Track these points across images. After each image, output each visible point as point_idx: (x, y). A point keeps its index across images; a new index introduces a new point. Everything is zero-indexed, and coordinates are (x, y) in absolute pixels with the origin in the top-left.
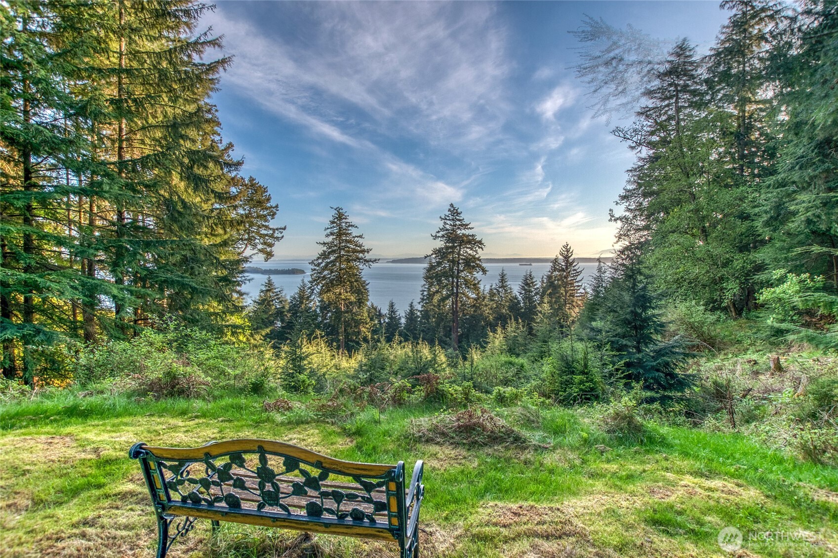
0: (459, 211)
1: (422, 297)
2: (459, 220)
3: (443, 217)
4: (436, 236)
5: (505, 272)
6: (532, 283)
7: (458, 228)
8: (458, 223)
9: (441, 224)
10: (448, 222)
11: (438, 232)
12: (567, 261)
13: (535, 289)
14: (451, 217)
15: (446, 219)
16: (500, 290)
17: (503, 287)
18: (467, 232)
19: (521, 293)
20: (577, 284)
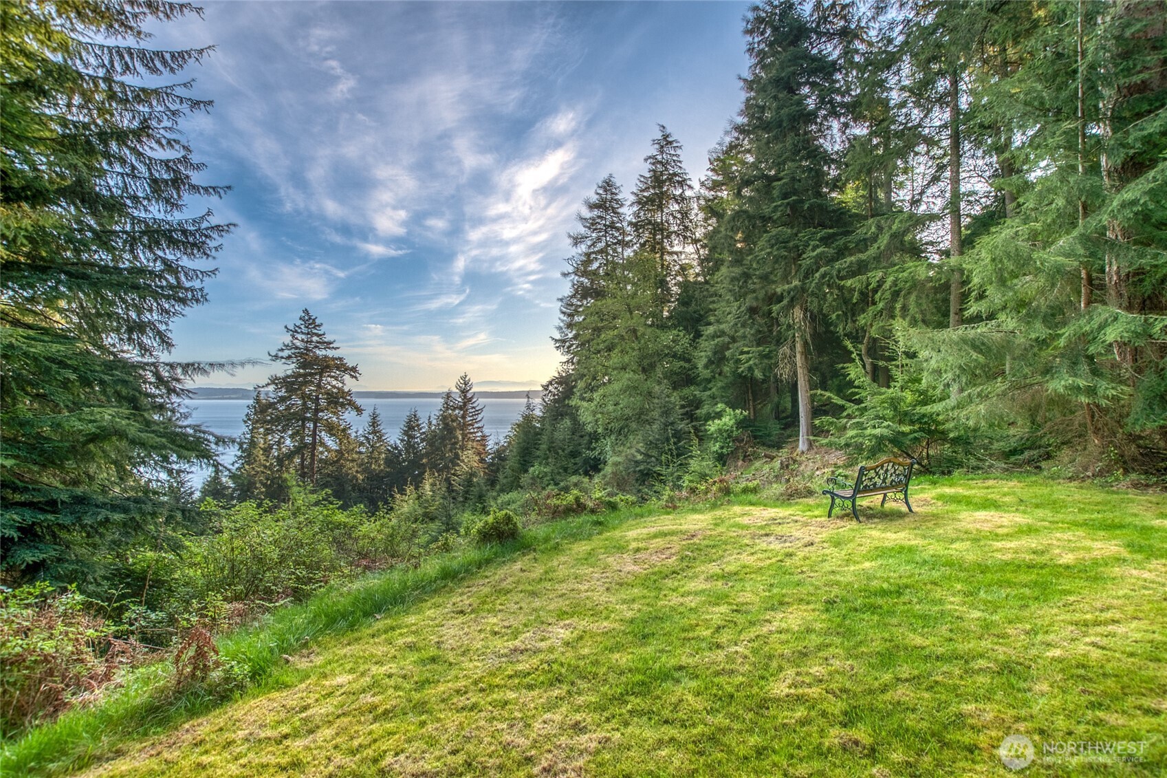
0: (318, 322)
1: (239, 453)
2: (318, 335)
3: (292, 327)
4: (276, 356)
5: (378, 412)
6: (418, 425)
7: (316, 347)
8: (315, 339)
9: (287, 339)
10: (300, 337)
11: (282, 350)
12: (465, 396)
13: (422, 434)
14: (305, 330)
15: (296, 331)
16: (371, 437)
17: (374, 432)
18: (330, 353)
19: (402, 440)
20: (476, 425)
